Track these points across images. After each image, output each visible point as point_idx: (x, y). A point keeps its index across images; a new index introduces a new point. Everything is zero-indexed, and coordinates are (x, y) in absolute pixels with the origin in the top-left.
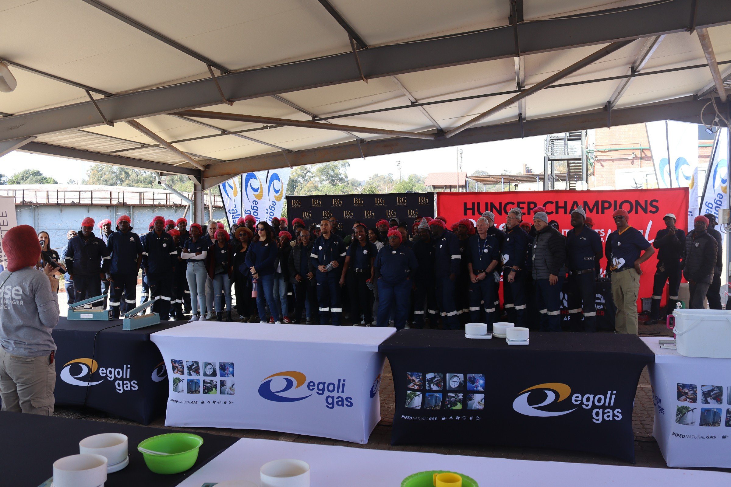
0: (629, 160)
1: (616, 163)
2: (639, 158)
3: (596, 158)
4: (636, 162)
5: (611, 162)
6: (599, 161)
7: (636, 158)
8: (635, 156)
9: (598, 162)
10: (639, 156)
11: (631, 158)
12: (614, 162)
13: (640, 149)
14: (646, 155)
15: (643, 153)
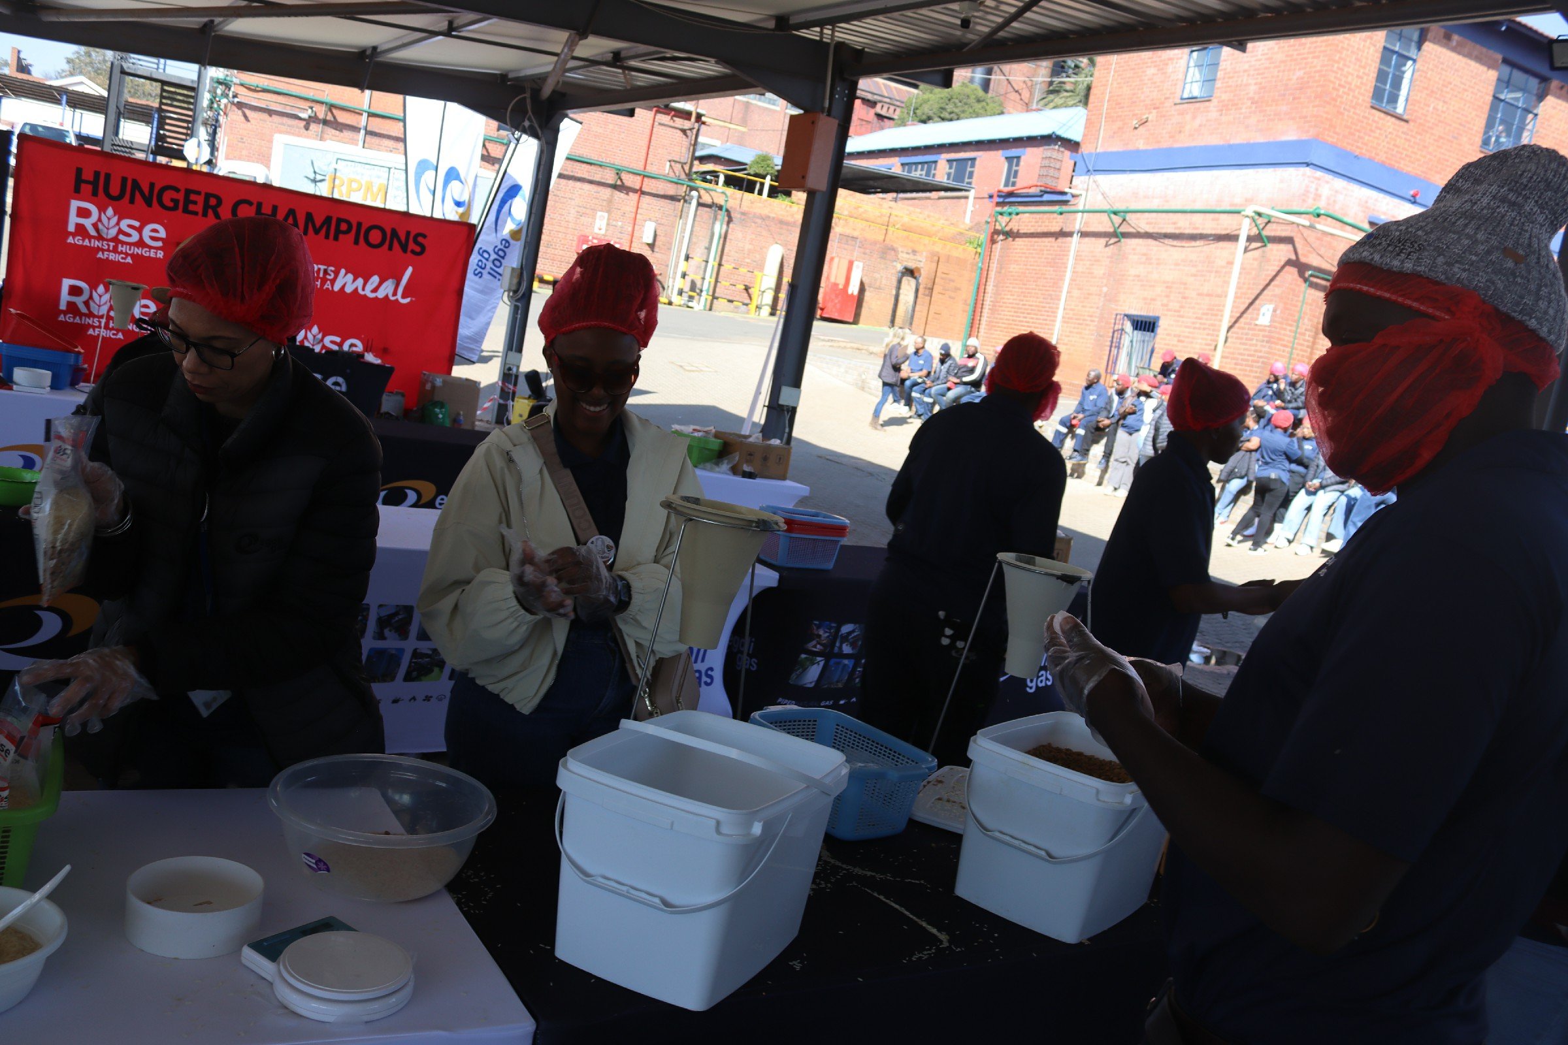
0: (300, 119)
1: (276, 118)
2: (320, 120)
3: (236, 100)
4: (313, 126)
5: (265, 116)
6: (240, 105)
7: (313, 119)
8: (313, 115)
9: (238, 109)
10: (321, 116)
11: (304, 115)
12: (271, 116)
13: (326, 104)
14: (334, 117)
15: (329, 114)
